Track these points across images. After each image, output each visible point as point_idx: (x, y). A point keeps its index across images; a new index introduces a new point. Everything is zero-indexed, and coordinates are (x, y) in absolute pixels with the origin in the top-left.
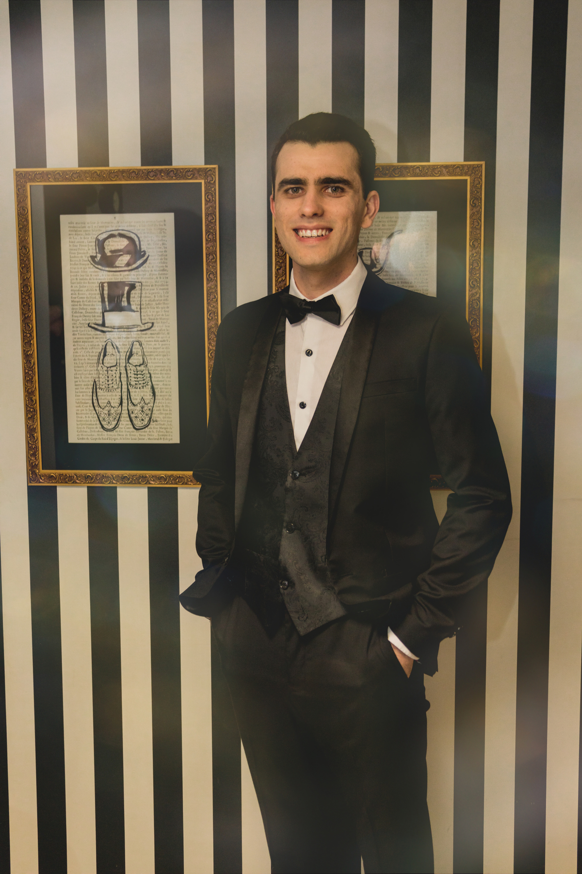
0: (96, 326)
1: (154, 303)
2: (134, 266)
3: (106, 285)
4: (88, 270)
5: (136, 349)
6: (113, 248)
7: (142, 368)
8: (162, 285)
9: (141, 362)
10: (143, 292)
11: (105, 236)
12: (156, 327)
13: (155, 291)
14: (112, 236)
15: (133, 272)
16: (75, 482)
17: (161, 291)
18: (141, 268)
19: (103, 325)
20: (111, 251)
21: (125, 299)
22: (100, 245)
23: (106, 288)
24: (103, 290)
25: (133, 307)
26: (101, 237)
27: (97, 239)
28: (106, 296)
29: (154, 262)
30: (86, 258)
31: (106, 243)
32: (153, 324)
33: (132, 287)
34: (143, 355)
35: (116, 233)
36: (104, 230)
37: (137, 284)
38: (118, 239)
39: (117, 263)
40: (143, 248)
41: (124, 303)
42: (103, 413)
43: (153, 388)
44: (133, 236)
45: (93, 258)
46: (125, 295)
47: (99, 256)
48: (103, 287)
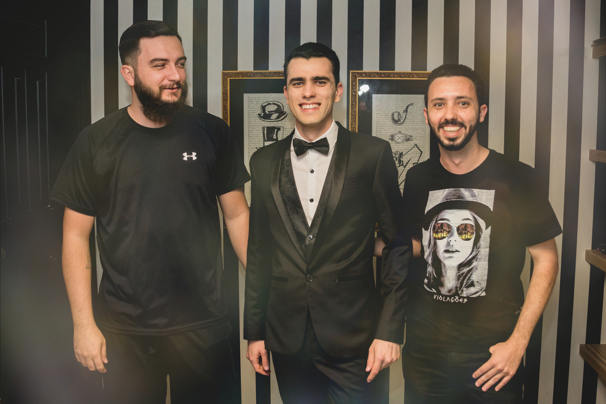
2: (280, 119)
3: (265, 128)
4: (257, 121)
6: (269, 110)
10: (284, 132)
11: (265, 105)
14: (268, 104)
15: (279, 122)
18: (284, 120)
20: (269, 112)
22: (263, 108)
23: (266, 130)
24: (264, 131)
27: (262, 106)
28: (265, 134)
30: (256, 115)
31: (266, 107)
33: (279, 129)
35: (270, 103)
36: (264, 102)
37: (282, 127)
38: (272, 105)
39: (271, 118)
40: (285, 110)
41: (275, 137)
44: (279, 104)
45: (259, 115)
46: (275, 133)
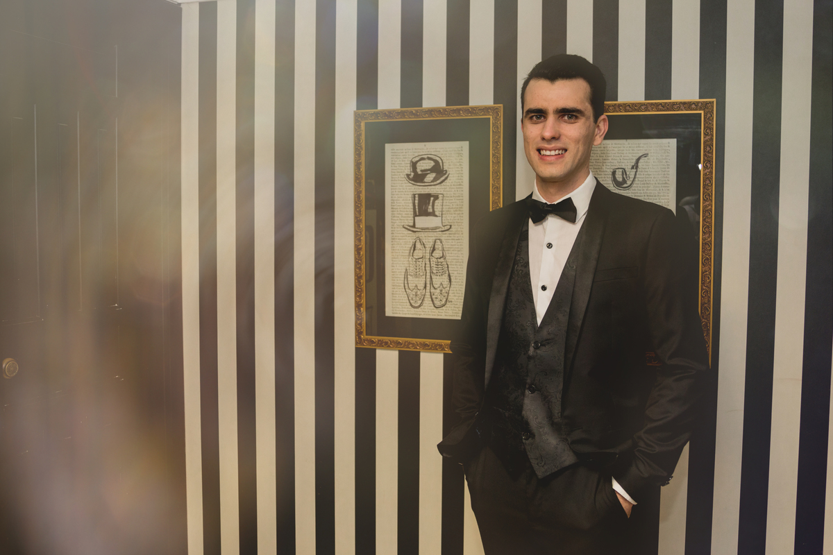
0: (409, 228)
1: (452, 210)
2: (438, 182)
3: (417, 196)
4: (404, 185)
5: (438, 245)
7: (442, 260)
8: (459, 196)
9: (441, 255)
10: (444, 202)
11: (417, 159)
12: (453, 229)
13: (454, 201)
14: (422, 159)
15: (436, 187)
16: (389, 346)
17: (458, 201)
18: (444, 183)
19: (414, 226)
21: (430, 207)
23: (417, 199)
24: (415, 200)
25: (437, 213)
26: (414, 160)
27: (412, 162)
28: (417, 204)
29: (453, 178)
30: (403, 175)
31: (418, 164)
32: (451, 226)
33: (436, 197)
34: (443, 250)
35: (425, 156)
36: (417, 154)
37: (440, 196)
38: (427, 161)
40: (445, 168)
41: (430, 210)
42: (412, 294)
43: (449, 276)
46: (431, 204)
47: (413, 174)
48: (415, 197)
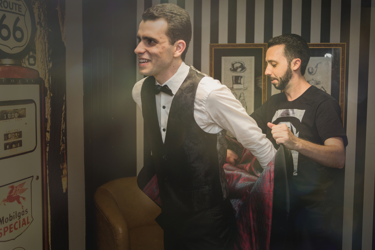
1: (247, 82)
4: (229, 72)
5: (242, 95)
6: (236, 66)
7: (243, 101)
8: (250, 77)
10: (244, 79)
13: (248, 79)
14: (236, 63)
15: (242, 73)
19: (233, 88)
21: (239, 81)
25: (242, 83)
27: (232, 63)
29: (248, 71)
32: (247, 88)
34: (244, 97)
36: (234, 61)
38: (238, 64)
39: (237, 71)
40: (245, 66)
43: (246, 106)
44: (242, 63)
47: (232, 68)
